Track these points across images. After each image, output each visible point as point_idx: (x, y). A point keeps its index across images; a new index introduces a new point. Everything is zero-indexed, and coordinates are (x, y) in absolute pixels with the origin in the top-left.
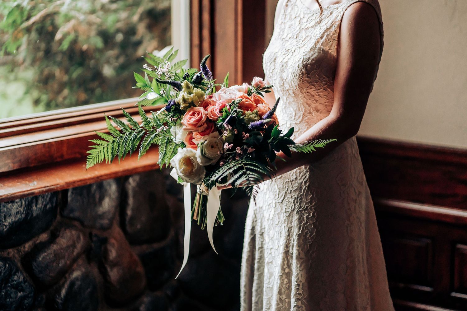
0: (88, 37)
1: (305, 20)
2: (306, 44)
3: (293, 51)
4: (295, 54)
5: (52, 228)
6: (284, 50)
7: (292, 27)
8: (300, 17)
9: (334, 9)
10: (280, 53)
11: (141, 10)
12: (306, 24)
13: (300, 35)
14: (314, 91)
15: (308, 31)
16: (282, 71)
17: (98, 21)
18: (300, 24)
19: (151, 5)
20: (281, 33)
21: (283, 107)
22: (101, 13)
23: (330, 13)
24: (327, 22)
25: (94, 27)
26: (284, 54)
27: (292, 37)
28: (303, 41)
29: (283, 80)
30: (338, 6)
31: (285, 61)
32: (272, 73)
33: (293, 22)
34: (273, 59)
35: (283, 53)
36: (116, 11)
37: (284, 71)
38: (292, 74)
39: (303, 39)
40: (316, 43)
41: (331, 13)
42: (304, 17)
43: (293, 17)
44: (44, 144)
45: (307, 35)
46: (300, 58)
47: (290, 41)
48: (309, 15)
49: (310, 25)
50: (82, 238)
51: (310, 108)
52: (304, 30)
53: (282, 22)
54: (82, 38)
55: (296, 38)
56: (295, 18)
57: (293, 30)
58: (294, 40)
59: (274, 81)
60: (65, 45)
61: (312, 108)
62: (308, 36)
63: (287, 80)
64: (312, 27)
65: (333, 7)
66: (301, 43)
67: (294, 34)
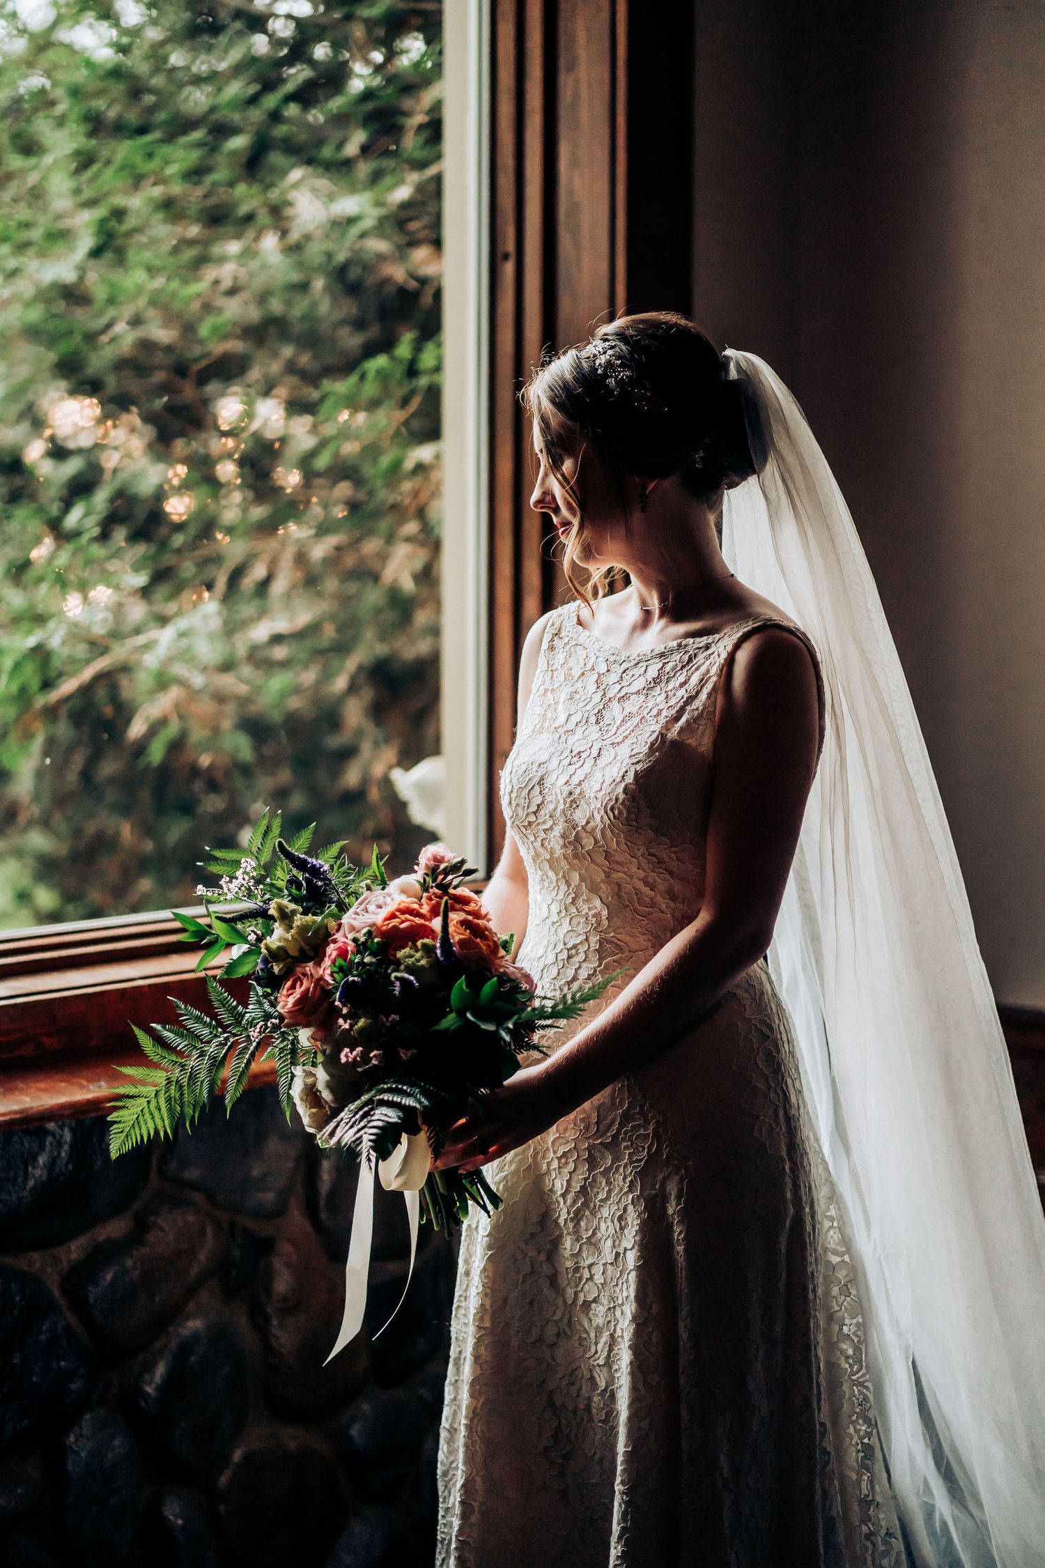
0: (216, 731)
1: (613, 677)
2: (630, 734)
3: (595, 752)
4: (602, 762)
5: (137, 1206)
6: (567, 753)
7: (577, 696)
8: (597, 670)
9: (697, 648)
10: (555, 762)
11: (352, 664)
12: (618, 687)
13: (607, 714)
14: (665, 849)
15: (627, 702)
16: (571, 806)
17: (243, 689)
18: (602, 688)
19: (381, 649)
20: (549, 715)
21: (569, 900)
22: (247, 670)
23: (686, 658)
24: (683, 680)
25: (230, 708)
26: (570, 764)
27: (584, 722)
28: (618, 729)
29: (575, 829)
30: (710, 641)
31: (575, 780)
32: (535, 813)
33: (579, 684)
34: (536, 780)
35: (566, 762)
36: (285, 664)
37: (578, 806)
38: (606, 812)
39: (618, 723)
40: (664, 731)
41: (690, 660)
42: (608, 671)
43: (576, 672)
44: (124, 990)
45: (626, 712)
46: (624, 770)
47: (580, 730)
48: (625, 666)
49: (633, 689)
50: (209, 1230)
51: (656, 894)
52: (615, 703)
53: (546, 690)
54: (197, 734)
55: (597, 722)
56: (583, 674)
57: (582, 704)
58: (589, 729)
59: (543, 835)
60: (156, 753)
61: (659, 892)
62: (630, 716)
63: (589, 828)
64: (638, 692)
65: (694, 643)
66: (613, 732)
67: (587, 713)
